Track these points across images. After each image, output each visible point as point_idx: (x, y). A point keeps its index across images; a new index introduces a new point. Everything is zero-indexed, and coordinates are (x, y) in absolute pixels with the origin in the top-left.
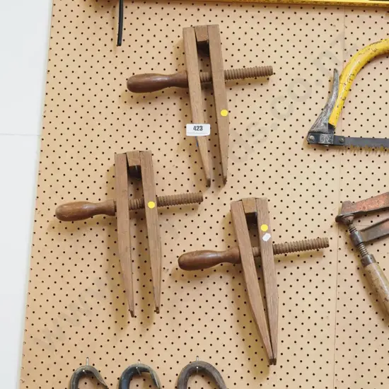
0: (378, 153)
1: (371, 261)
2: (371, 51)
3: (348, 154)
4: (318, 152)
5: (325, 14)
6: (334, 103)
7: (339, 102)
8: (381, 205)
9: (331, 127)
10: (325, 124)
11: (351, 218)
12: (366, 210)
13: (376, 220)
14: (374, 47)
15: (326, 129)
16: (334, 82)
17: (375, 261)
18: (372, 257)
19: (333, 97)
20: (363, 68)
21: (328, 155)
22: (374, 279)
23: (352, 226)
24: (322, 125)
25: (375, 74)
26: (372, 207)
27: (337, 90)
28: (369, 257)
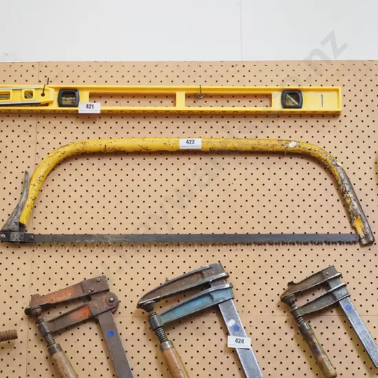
0: (67, 249)
1: (57, 350)
2: (59, 154)
3: (39, 251)
4: (11, 250)
5: (19, 121)
6: (24, 203)
7: (29, 202)
8: (68, 296)
9: (21, 226)
10: (16, 223)
11: (39, 310)
12: (54, 302)
13: (64, 311)
14: (62, 150)
15: (17, 227)
16: (26, 183)
17: (61, 350)
18: (59, 346)
19: (24, 198)
20: (53, 170)
21: (19, 252)
22: (59, 367)
23: (40, 317)
24: (13, 224)
25: (65, 175)
26: (60, 299)
27: (28, 190)
28: (55, 346)
